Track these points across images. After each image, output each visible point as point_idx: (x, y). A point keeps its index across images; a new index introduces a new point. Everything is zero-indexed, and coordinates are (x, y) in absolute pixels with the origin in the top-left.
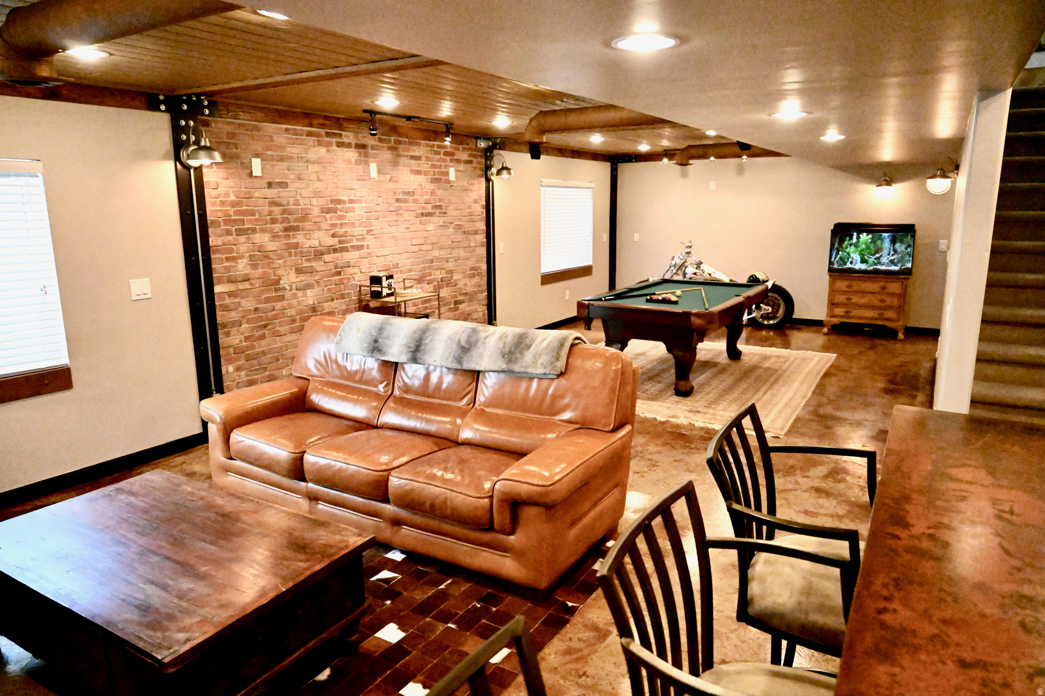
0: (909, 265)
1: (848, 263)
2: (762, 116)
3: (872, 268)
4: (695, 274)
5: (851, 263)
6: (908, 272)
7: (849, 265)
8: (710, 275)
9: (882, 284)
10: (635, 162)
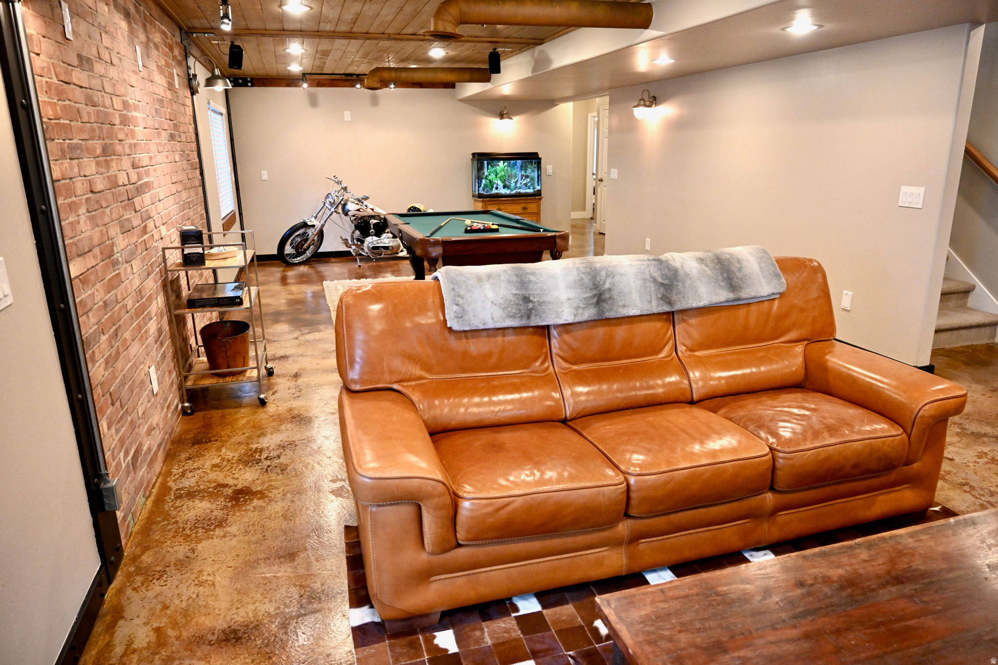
0: (539, 188)
1: (494, 189)
2: (776, 30)
3: (514, 192)
4: (358, 210)
5: (497, 188)
6: (538, 194)
7: (494, 191)
8: (372, 210)
9: (523, 205)
10: (252, 86)
